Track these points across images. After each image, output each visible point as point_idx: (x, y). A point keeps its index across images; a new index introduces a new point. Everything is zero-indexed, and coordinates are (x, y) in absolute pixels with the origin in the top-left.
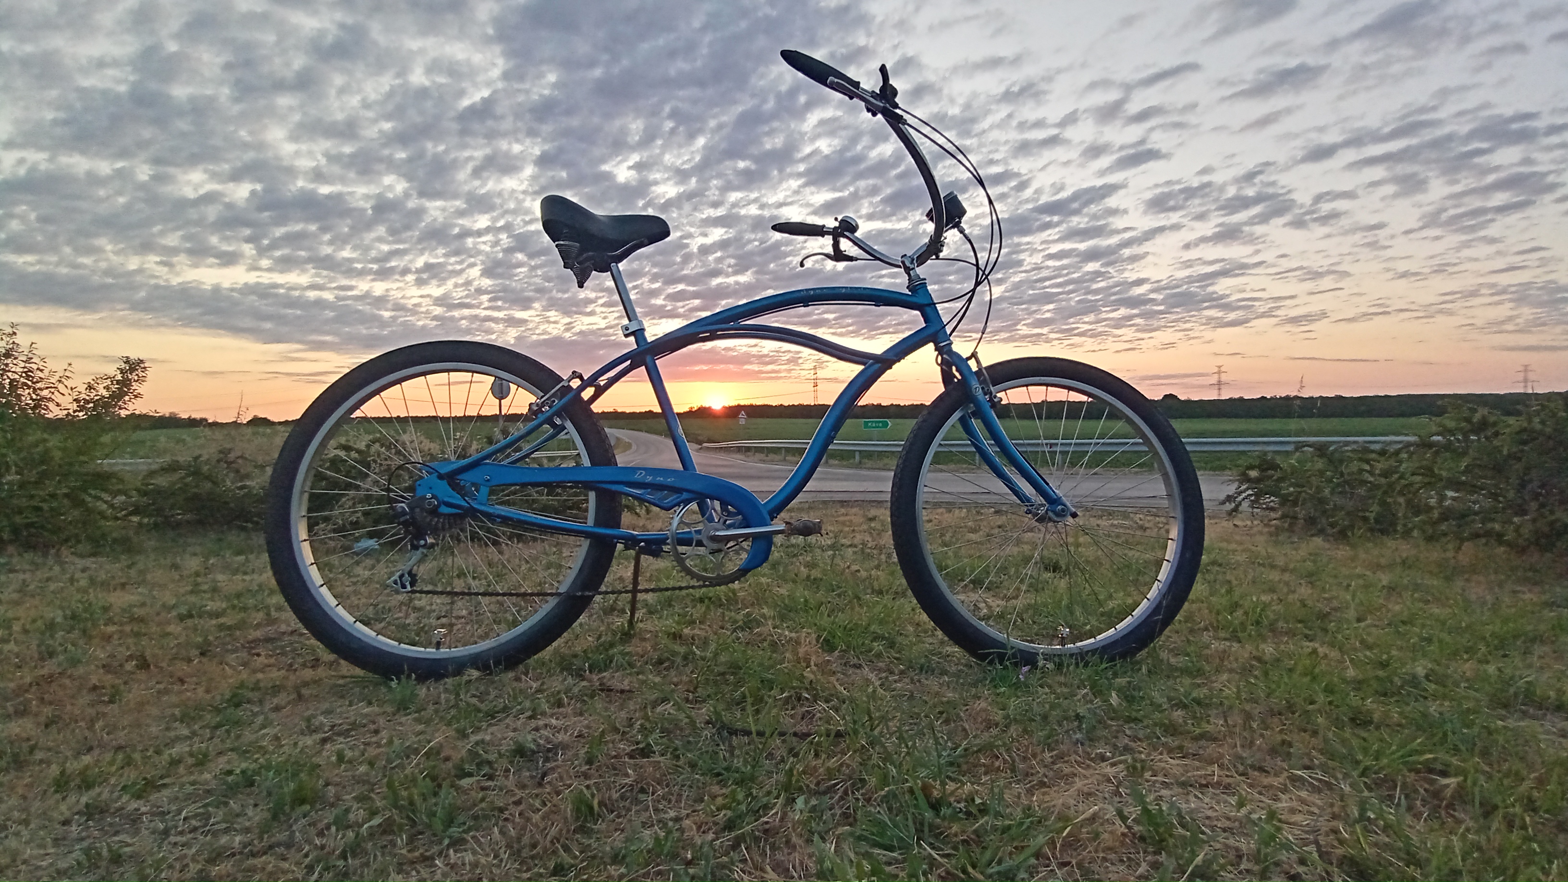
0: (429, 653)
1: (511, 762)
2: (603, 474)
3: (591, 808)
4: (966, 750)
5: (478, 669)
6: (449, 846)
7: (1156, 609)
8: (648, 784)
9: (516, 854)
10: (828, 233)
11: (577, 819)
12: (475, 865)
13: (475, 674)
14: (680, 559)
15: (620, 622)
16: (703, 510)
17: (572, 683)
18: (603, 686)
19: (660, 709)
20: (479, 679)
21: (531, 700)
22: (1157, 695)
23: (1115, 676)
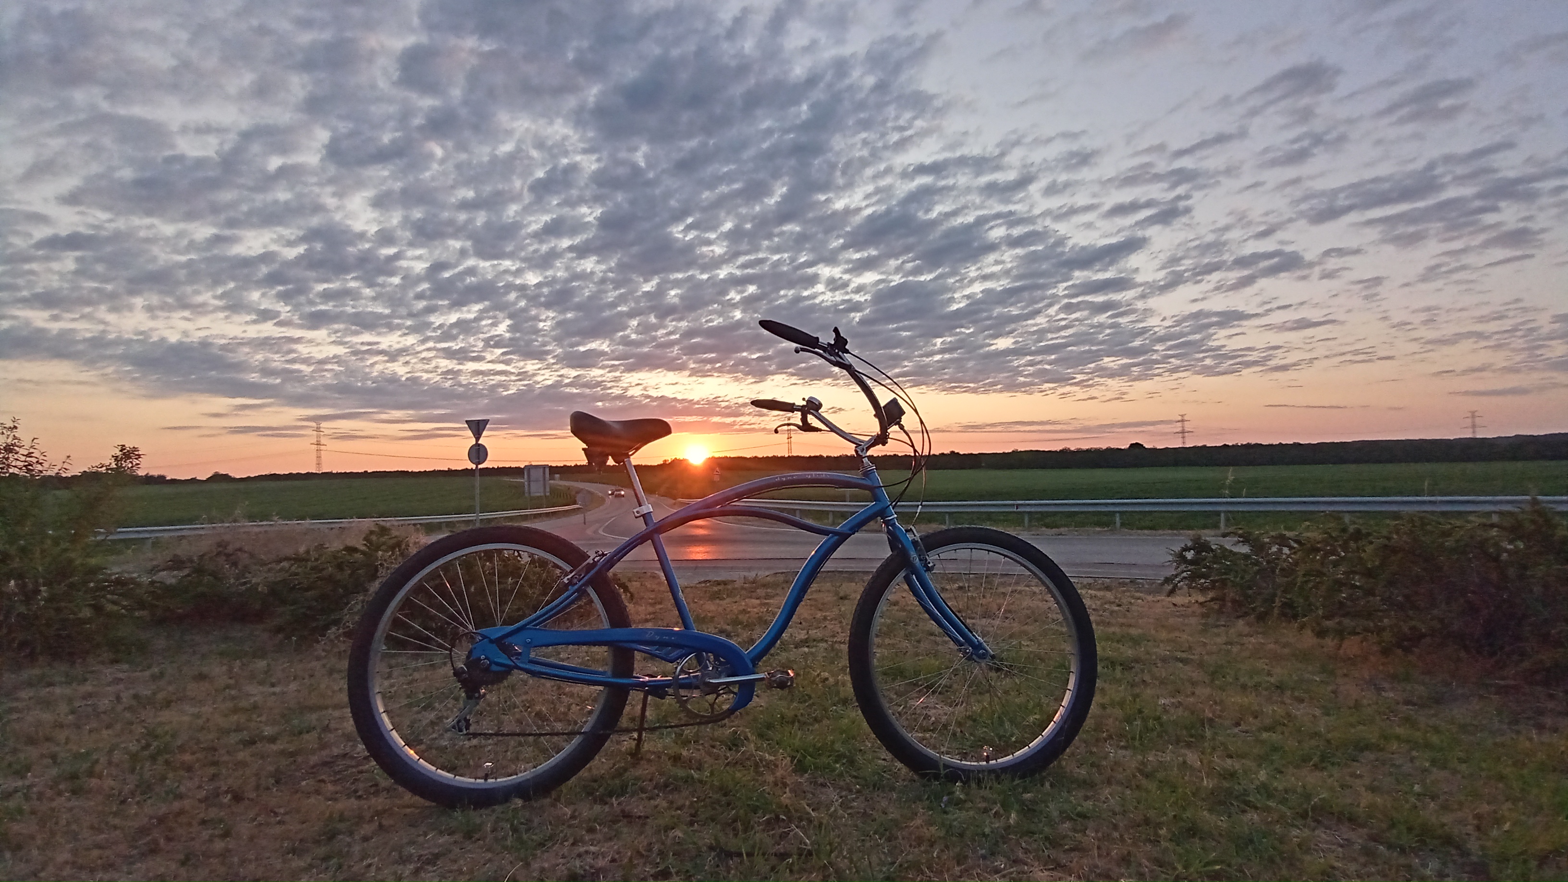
0: (478, 784)
2: (620, 633)
4: (901, 866)
5: (520, 798)
7: (1061, 730)
10: (798, 410)
13: (519, 802)
15: (627, 743)
16: (699, 659)
17: (597, 808)
18: (623, 811)
19: (671, 834)
20: (523, 807)
21: (570, 826)
22: (1053, 809)
23: (1026, 790)
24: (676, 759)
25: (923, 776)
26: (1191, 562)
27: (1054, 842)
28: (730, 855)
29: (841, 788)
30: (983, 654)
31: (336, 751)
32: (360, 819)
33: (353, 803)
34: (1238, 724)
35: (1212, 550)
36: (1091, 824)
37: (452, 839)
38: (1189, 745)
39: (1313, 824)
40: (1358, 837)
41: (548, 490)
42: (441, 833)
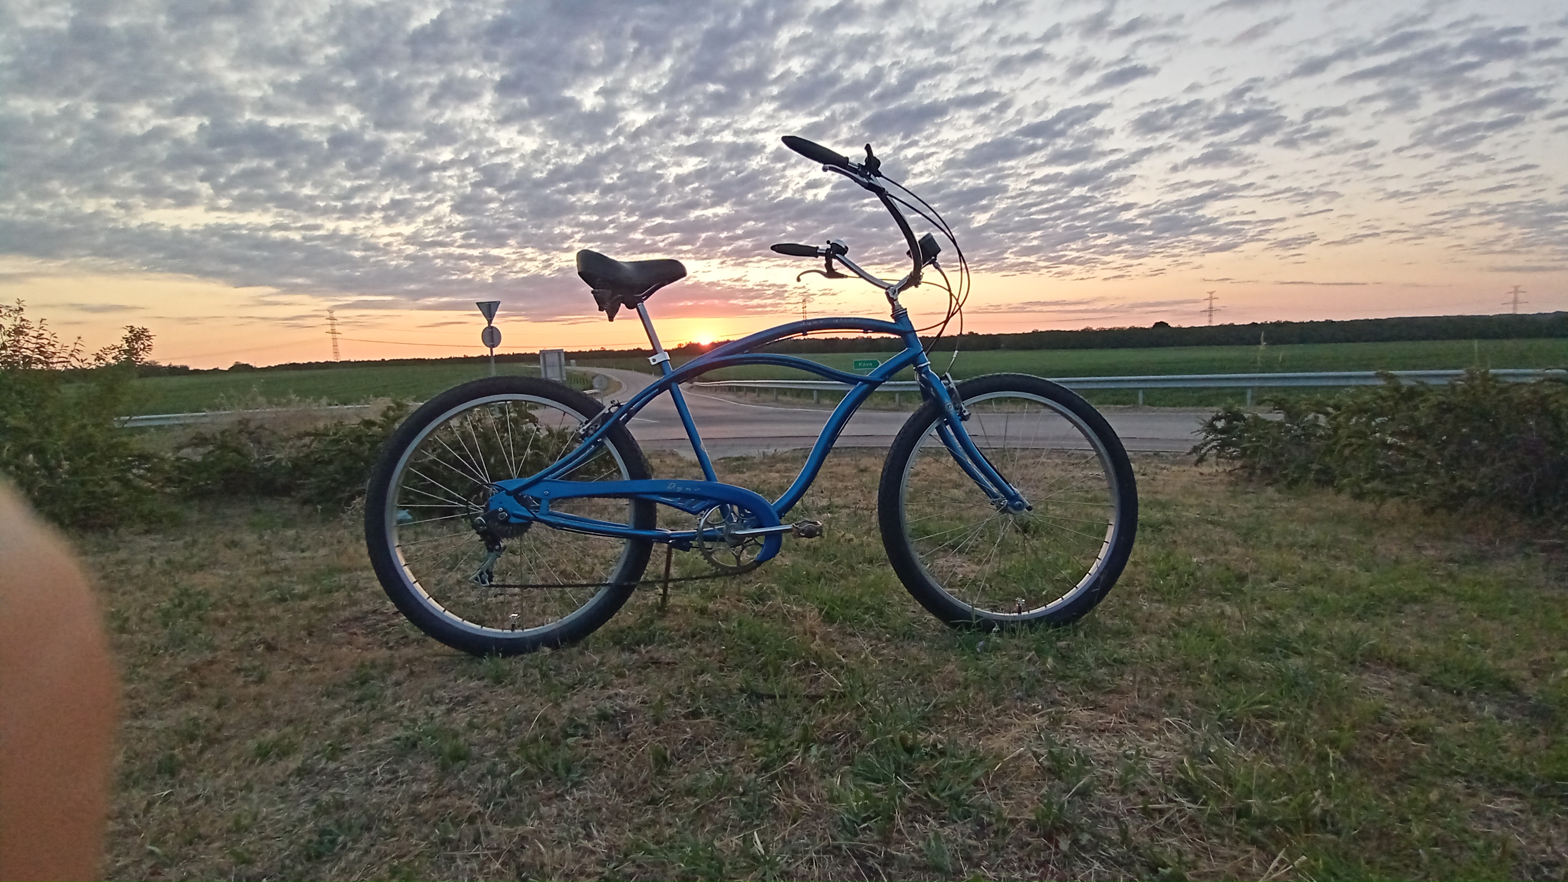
0: (506, 634)
1: (599, 725)
2: (640, 486)
3: (665, 757)
4: (935, 706)
5: (548, 646)
6: (572, 787)
7: (1095, 583)
8: (703, 739)
10: (822, 255)
12: (593, 799)
13: (548, 651)
14: (706, 553)
15: (653, 597)
16: (724, 512)
17: (625, 656)
18: (651, 658)
19: (701, 678)
20: (552, 655)
21: (598, 672)
22: (1088, 656)
23: (1058, 639)
24: (703, 611)
25: (954, 626)
26: (1222, 431)
27: (1093, 685)
28: (761, 697)
29: (871, 638)
30: (1019, 505)
31: (365, 608)
32: (390, 667)
33: (384, 653)
34: (1274, 580)
35: (1244, 419)
36: (1128, 669)
37: (482, 683)
38: (1224, 598)
39: (1361, 669)
40: (1408, 683)
41: (564, 374)
42: (471, 678)
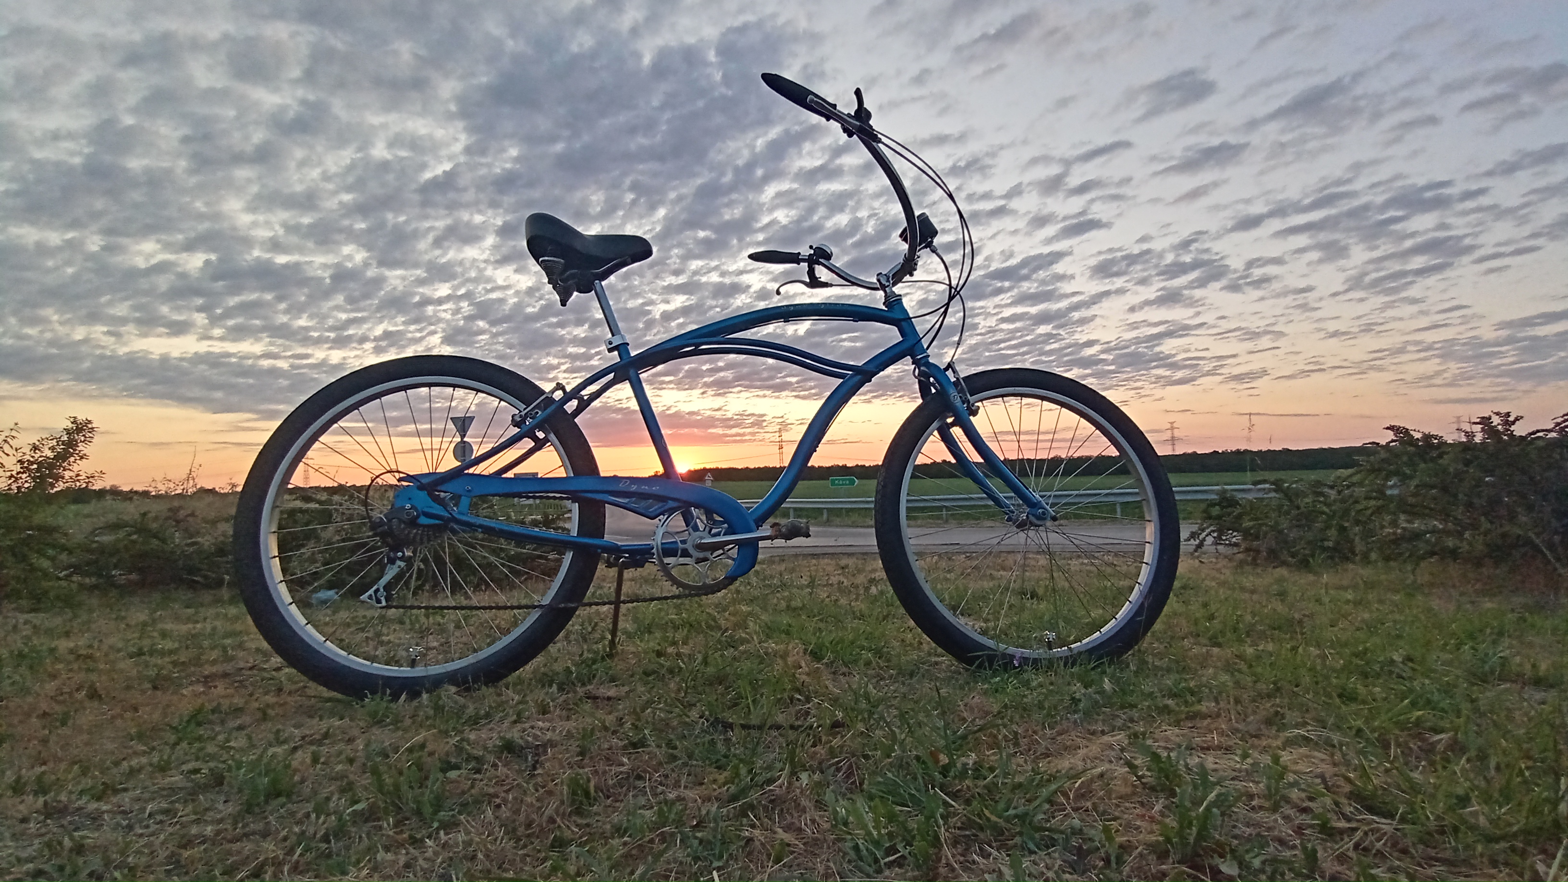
0: (404, 671)
2: (585, 483)
3: (587, 794)
5: (455, 685)
6: (438, 829)
8: (645, 771)
9: (511, 832)
10: (804, 260)
11: (573, 802)
12: (468, 844)
13: (453, 689)
14: (665, 568)
16: (688, 519)
18: (587, 693)
20: (458, 694)
26: (1219, 517)
30: (1044, 513)
